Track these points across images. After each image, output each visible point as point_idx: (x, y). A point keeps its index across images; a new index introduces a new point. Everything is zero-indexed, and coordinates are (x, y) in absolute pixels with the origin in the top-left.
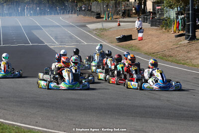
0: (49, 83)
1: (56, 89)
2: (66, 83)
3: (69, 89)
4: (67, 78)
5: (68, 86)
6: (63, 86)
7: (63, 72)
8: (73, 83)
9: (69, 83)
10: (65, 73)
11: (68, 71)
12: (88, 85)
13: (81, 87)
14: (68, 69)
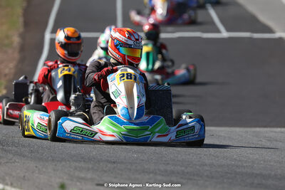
0: (58, 119)
1: (82, 142)
2: (117, 120)
3: (127, 141)
4: (121, 103)
5: (123, 129)
6: (106, 128)
7: (109, 78)
8: (145, 118)
9: (130, 121)
10: (117, 85)
11: (129, 76)
12: (198, 127)
13: (172, 136)
14: (130, 71)
